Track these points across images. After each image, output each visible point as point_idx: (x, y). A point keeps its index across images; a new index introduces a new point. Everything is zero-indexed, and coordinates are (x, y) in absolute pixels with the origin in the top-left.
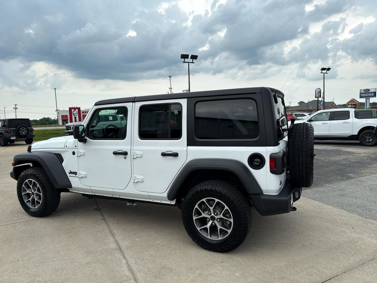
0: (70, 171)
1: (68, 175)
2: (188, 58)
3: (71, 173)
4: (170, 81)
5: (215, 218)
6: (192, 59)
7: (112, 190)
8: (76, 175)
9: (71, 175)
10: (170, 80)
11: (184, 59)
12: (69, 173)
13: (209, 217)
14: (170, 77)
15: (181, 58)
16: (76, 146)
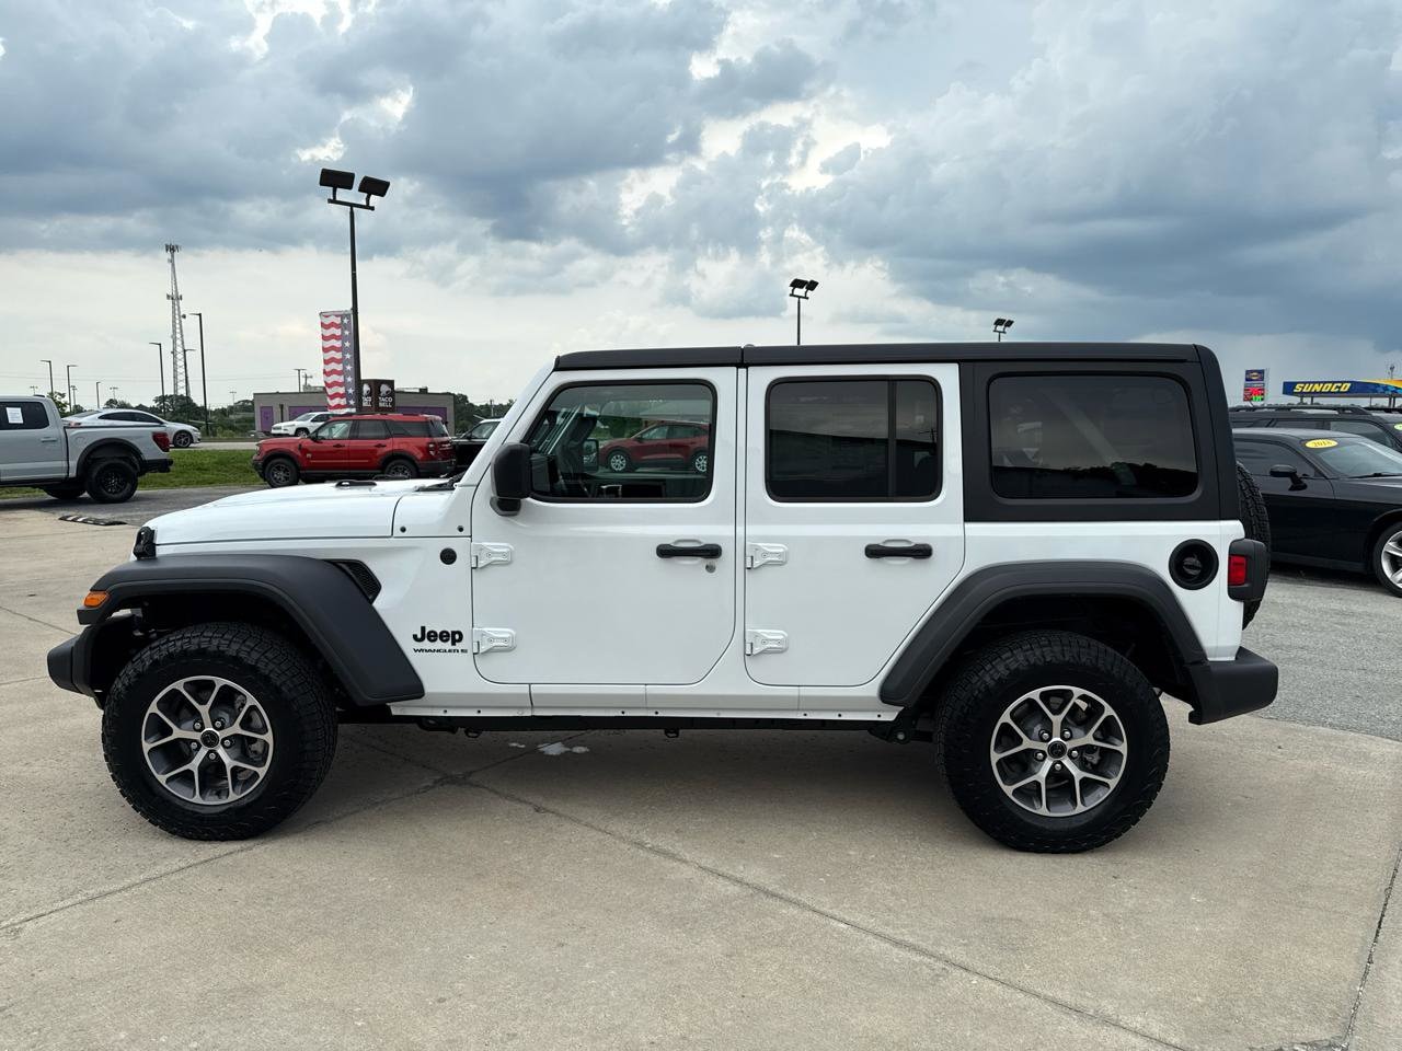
0: (423, 629)
1: (408, 646)
2: (350, 188)
3: (427, 635)
4: (173, 265)
5: (1063, 747)
6: (366, 195)
7: (640, 690)
8: (453, 644)
9: (426, 644)
10: (172, 261)
11: (331, 188)
12: (415, 637)
13: (1044, 747)
14: (172, 249)
15: (322, 184)
16: (461, 529)
